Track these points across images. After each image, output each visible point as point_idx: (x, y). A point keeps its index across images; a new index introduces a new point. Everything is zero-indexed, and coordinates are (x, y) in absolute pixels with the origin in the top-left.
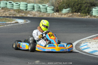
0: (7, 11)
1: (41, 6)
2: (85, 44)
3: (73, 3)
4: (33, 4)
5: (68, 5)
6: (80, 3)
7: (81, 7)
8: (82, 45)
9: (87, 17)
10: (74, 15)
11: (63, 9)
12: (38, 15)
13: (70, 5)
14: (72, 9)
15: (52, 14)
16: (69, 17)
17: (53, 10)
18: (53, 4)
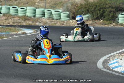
0: (10, 19)
2: (115, 61)
3: (93, 8)
4: (43, 9)
5: (88, 10)
6: (102, 7)
7: (104, 12)
8: (111, 62)
10: (95, 23)
12: (49, 23)
13: (90, 10)
14: (92, 16)
15: (68, 21)
18: (68, 9)
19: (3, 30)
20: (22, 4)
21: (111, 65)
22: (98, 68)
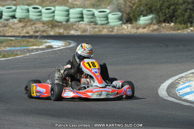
0: (30, 26)
1: (96, 12)
2: (187, 84)
3: (159, 5)
4: (80, 9)
5: (150, 8)
6: (172, 3)
7: (175, 11)
8: (180, 87)
9: (189, 31)
10: (163, 27)
11: (139, 16)
12: (90, 30)
13: (153, 9)
14: (157, 16)
15: (119, 27)
16: (152, 33)
17: (121, 19)
18: (119, 8)
19: (17, 43)
20: (48, 2)
21: (180, 91)
22: (159, 97)
